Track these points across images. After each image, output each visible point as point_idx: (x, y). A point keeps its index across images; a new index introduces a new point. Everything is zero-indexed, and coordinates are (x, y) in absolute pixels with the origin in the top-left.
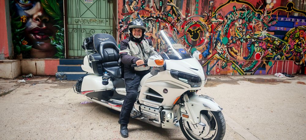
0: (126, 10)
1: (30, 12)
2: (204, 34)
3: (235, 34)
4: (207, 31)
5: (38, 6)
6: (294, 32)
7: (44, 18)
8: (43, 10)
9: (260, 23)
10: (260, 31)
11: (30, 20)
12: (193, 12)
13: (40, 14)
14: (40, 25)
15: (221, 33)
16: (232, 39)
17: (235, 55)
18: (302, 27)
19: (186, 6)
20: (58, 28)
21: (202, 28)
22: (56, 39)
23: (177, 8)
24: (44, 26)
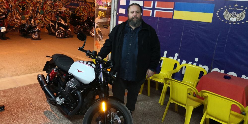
2: (28, 8)
3: (47, 9)
4: (31, 6)
6: (80, 9)
9: (61, 3)
10: (61, 7)
15: (39, 8)
16: (46, 11)
17: (48, 21)
18: (83, 6)
21: (27, 4)
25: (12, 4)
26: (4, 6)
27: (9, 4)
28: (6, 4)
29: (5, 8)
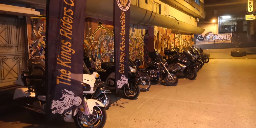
0: (34, 35)
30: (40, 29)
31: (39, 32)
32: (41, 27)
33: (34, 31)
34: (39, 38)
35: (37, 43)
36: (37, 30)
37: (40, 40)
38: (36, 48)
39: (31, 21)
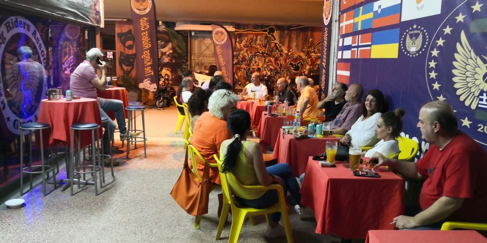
1: (164, 50)
2: (304, 67)
4: (308, 64)
5: (170, 45)
7: (174, 55)
8: (173, 49)
11: (164, 57)
12: (294, 48)
13: (171, 51)
14: (171, 60)
19: (287, 43)
20: (183, 62)
21: (302, 62)
22: (182, 71)
23: (280, 45)
24: (174, 61)
25: (281, 63)
26: (272, 65)
27: (278, 63)
28: (274, 64)
29: (272, 68)
30: (243, 42)
31: (241, 44)
32: (244, 41)
33: (237, 44)
34: (241, 49)
35: (239, 54)
36: (240, 43)
37: (242, 52)
38: (237, 58)
39: (235, 36)
